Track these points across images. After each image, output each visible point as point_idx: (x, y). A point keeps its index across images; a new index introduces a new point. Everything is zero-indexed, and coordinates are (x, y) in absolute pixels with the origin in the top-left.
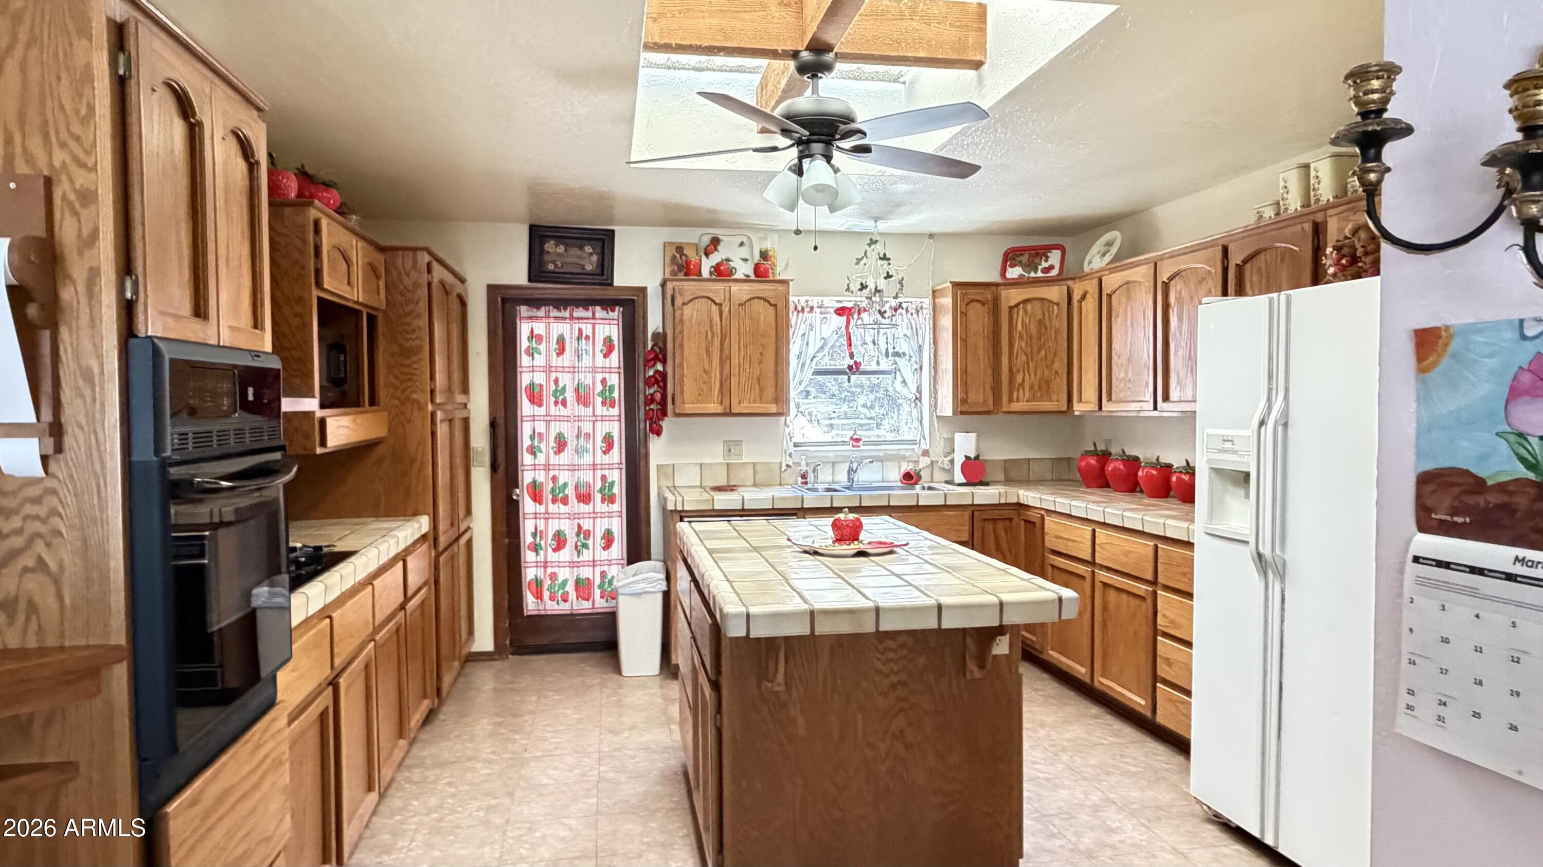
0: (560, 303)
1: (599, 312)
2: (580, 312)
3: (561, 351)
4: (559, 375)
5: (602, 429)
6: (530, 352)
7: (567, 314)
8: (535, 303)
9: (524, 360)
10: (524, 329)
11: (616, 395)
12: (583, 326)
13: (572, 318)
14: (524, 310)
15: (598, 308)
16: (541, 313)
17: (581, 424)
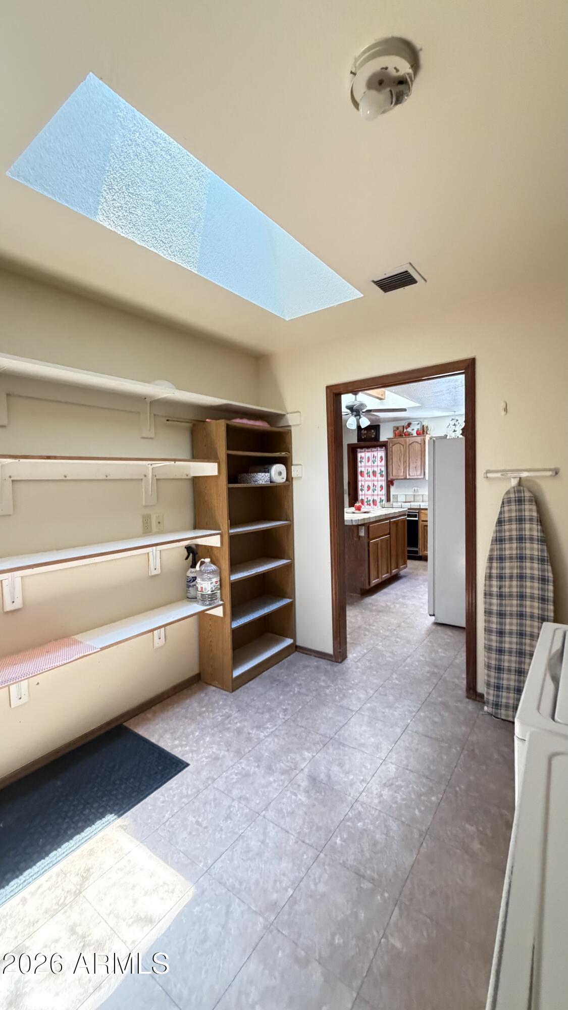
0: (368, 447)
1: (379, 449)
2: (374, 449)
3: (368, 461)
4: (368, 468)
5: (380, 484)
6: (361, 462)
7: (370, 450)
8: (362, 448)
9: (359, 464)
10: (359, 455)
11: (383, 473)
12: (374, 453)
13: (371, 451)
14: (359, 450)
15: (379, 448)
16: (363, 450)
17: (374, 482)
